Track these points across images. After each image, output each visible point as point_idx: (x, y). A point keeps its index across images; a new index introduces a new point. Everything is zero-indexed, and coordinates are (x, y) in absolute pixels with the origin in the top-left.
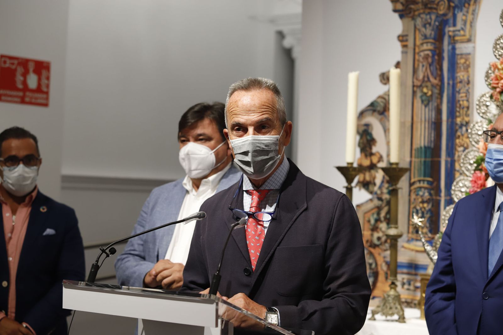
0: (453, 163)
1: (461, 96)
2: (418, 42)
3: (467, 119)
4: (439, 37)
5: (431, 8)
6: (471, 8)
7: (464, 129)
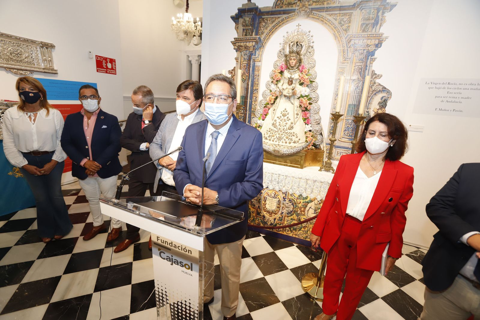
0: (252, 102)
1: (256, 80)
2: (242, 61)
3: (257, 88)
4: (249, 59)
5: (247, 49)
6: (261, 50)
7: (256, 91)
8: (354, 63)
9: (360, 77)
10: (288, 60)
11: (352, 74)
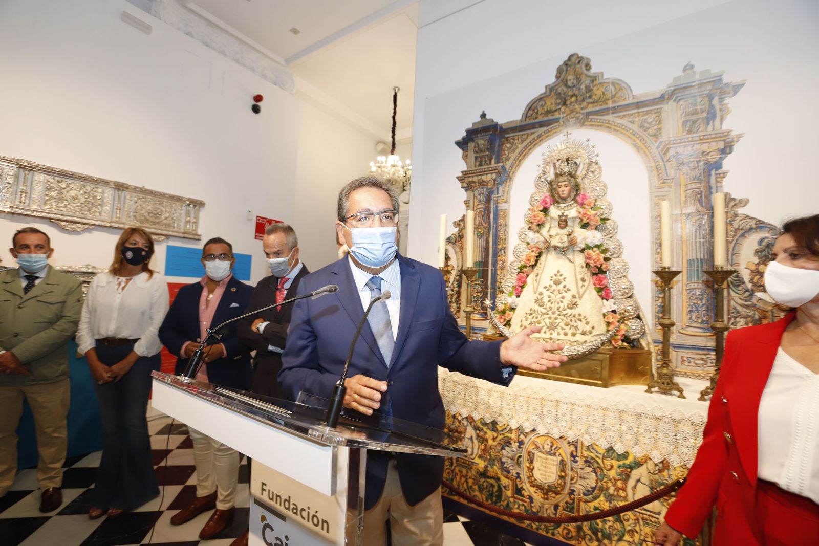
0: (496, 270)
1: (501, 233)
2: (475, 205)
3: (504, 246)
4: (488, 201)
5: (483, 185)
6: (508, 184)
7: (503, 251)
8: (683, 186)
9: (701, 209)
10: (555, 188)
11: (683, 204)
